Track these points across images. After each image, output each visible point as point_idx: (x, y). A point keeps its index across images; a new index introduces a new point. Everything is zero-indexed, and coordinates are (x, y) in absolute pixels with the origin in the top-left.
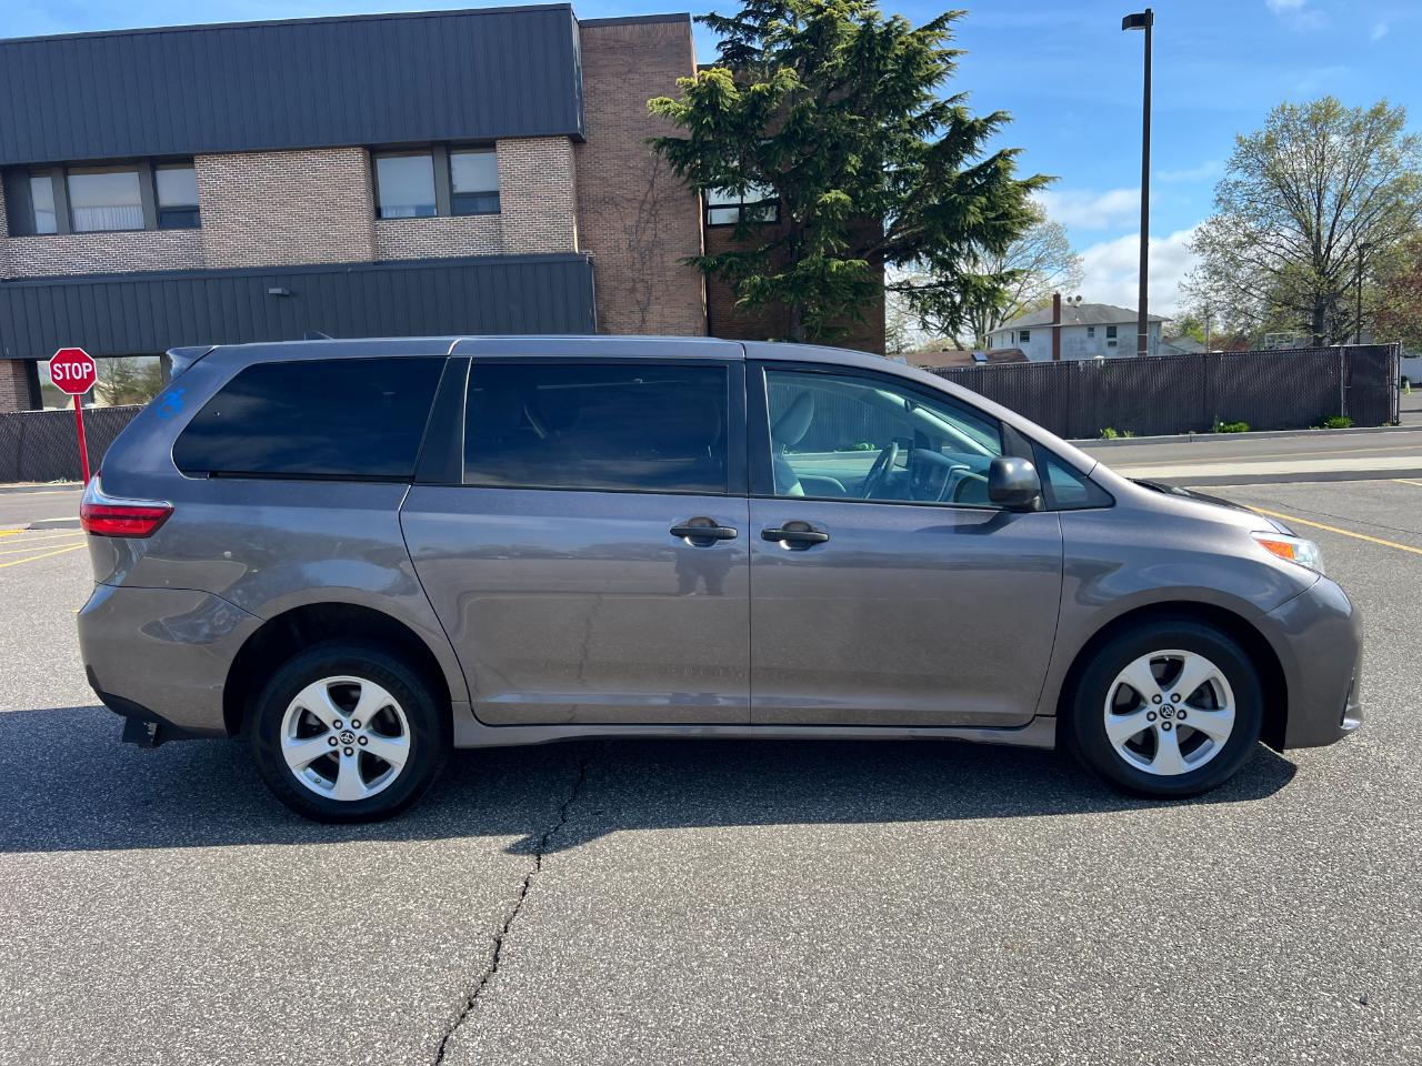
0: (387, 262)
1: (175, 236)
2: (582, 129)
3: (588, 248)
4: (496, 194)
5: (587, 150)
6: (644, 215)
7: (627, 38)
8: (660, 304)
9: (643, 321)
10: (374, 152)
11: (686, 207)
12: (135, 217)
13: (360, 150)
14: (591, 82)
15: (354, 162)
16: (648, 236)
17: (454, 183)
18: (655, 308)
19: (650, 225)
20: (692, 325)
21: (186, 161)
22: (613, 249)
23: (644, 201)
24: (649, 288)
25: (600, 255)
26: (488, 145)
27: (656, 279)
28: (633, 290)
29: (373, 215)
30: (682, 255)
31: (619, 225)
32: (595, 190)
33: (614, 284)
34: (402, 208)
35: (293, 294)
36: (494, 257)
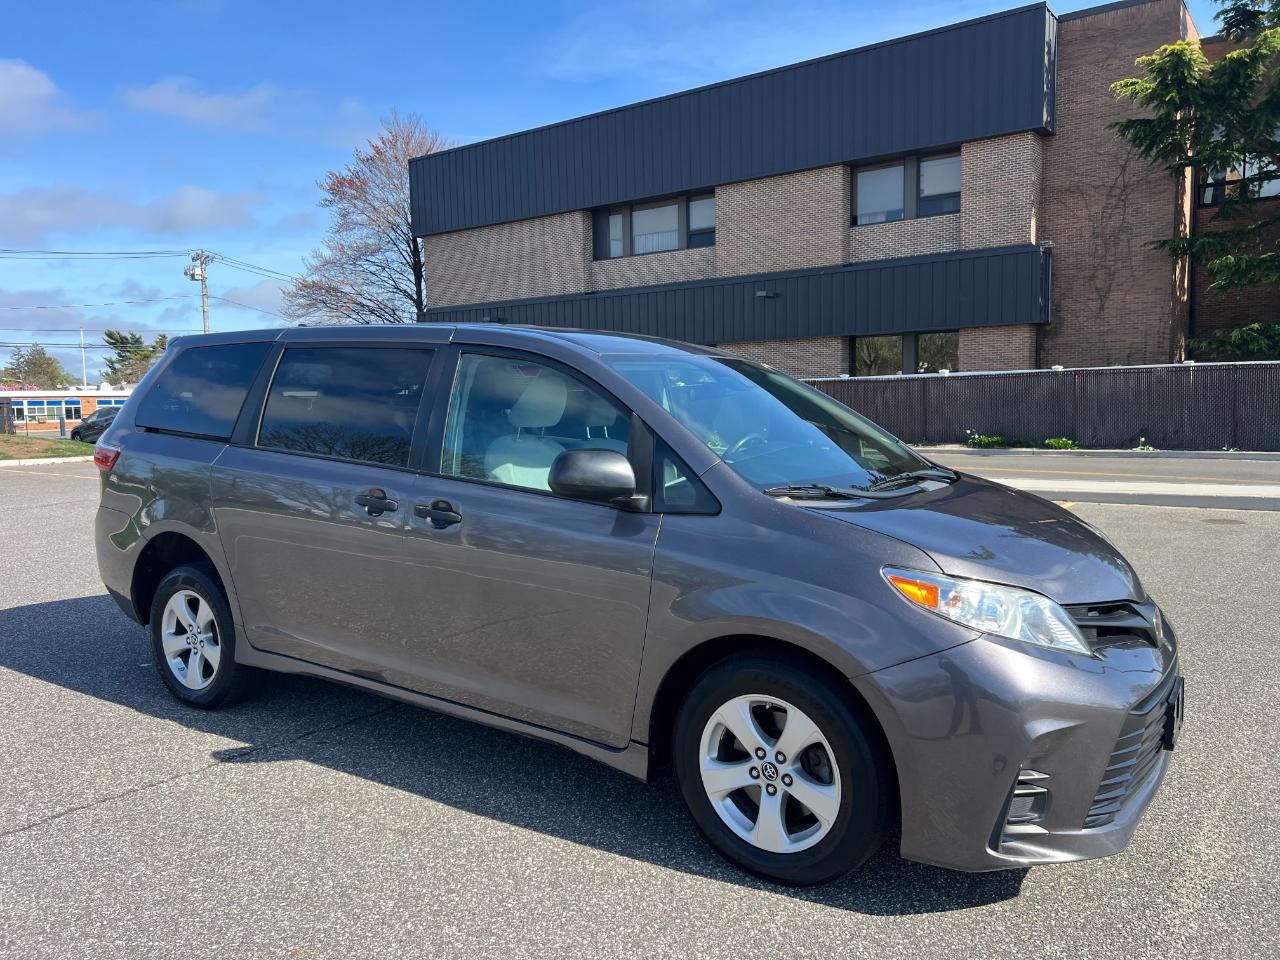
0: (856, 264)
1: (696, 253)
2: (1052, 122)
3: (1048, 239)
4: (957, 195)
5: (1056, 142)
6: (1113, 201)
7: (1109, 24)
8: (1122, 290)
9: (1102, 308)
10: (854, 167)
11: (1161, 188)
12: (673, 240)
13: (840, 167)
14: (1066, 74)
15: (835, 178)
16: (1115, 222)
17: (922, 188)
18: (1116, 296)
19: (1118, 210)
20: (1158, 310)
21: (708, 192)
22: (1074, 239)
23: (1112, 187)
24: (1111, 275)
25: (1058, 244)
26: (954, 150)
27: (1120, 265)
28: (1093, 277)
29: (848, 223)
30: (1152, 239)
31: (1084, 213)
32: (1061, 180)
33: (1074, 272)
34: (875, 214)
35: (776, 295)
36: (951, 253)
